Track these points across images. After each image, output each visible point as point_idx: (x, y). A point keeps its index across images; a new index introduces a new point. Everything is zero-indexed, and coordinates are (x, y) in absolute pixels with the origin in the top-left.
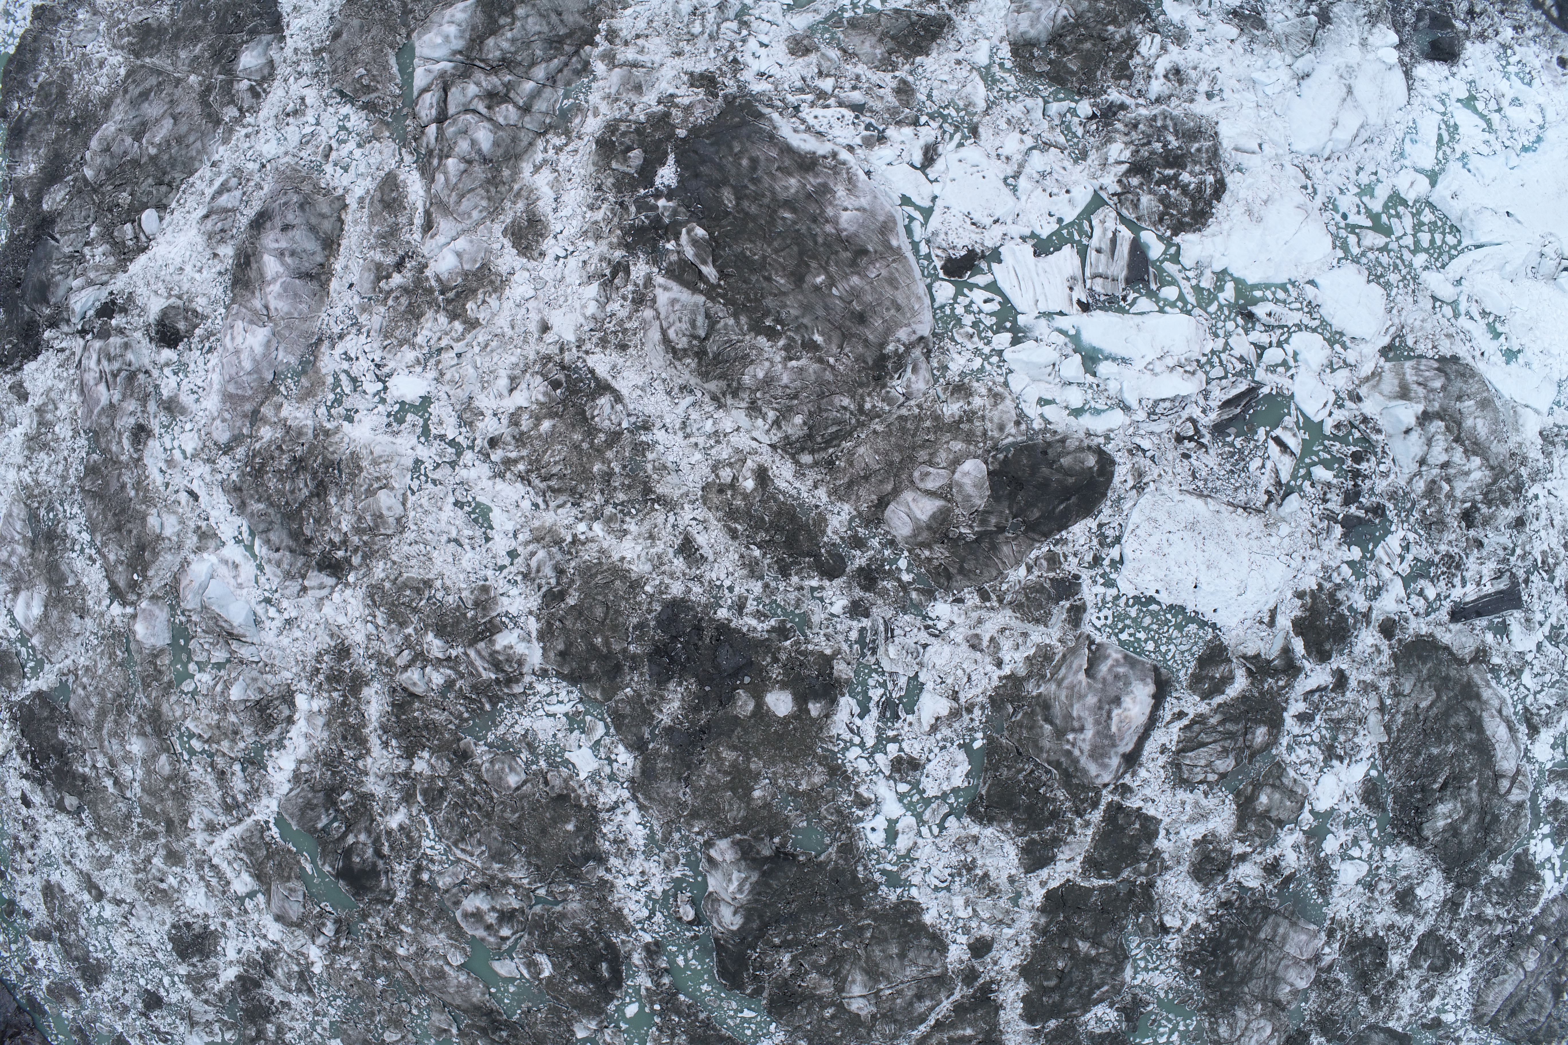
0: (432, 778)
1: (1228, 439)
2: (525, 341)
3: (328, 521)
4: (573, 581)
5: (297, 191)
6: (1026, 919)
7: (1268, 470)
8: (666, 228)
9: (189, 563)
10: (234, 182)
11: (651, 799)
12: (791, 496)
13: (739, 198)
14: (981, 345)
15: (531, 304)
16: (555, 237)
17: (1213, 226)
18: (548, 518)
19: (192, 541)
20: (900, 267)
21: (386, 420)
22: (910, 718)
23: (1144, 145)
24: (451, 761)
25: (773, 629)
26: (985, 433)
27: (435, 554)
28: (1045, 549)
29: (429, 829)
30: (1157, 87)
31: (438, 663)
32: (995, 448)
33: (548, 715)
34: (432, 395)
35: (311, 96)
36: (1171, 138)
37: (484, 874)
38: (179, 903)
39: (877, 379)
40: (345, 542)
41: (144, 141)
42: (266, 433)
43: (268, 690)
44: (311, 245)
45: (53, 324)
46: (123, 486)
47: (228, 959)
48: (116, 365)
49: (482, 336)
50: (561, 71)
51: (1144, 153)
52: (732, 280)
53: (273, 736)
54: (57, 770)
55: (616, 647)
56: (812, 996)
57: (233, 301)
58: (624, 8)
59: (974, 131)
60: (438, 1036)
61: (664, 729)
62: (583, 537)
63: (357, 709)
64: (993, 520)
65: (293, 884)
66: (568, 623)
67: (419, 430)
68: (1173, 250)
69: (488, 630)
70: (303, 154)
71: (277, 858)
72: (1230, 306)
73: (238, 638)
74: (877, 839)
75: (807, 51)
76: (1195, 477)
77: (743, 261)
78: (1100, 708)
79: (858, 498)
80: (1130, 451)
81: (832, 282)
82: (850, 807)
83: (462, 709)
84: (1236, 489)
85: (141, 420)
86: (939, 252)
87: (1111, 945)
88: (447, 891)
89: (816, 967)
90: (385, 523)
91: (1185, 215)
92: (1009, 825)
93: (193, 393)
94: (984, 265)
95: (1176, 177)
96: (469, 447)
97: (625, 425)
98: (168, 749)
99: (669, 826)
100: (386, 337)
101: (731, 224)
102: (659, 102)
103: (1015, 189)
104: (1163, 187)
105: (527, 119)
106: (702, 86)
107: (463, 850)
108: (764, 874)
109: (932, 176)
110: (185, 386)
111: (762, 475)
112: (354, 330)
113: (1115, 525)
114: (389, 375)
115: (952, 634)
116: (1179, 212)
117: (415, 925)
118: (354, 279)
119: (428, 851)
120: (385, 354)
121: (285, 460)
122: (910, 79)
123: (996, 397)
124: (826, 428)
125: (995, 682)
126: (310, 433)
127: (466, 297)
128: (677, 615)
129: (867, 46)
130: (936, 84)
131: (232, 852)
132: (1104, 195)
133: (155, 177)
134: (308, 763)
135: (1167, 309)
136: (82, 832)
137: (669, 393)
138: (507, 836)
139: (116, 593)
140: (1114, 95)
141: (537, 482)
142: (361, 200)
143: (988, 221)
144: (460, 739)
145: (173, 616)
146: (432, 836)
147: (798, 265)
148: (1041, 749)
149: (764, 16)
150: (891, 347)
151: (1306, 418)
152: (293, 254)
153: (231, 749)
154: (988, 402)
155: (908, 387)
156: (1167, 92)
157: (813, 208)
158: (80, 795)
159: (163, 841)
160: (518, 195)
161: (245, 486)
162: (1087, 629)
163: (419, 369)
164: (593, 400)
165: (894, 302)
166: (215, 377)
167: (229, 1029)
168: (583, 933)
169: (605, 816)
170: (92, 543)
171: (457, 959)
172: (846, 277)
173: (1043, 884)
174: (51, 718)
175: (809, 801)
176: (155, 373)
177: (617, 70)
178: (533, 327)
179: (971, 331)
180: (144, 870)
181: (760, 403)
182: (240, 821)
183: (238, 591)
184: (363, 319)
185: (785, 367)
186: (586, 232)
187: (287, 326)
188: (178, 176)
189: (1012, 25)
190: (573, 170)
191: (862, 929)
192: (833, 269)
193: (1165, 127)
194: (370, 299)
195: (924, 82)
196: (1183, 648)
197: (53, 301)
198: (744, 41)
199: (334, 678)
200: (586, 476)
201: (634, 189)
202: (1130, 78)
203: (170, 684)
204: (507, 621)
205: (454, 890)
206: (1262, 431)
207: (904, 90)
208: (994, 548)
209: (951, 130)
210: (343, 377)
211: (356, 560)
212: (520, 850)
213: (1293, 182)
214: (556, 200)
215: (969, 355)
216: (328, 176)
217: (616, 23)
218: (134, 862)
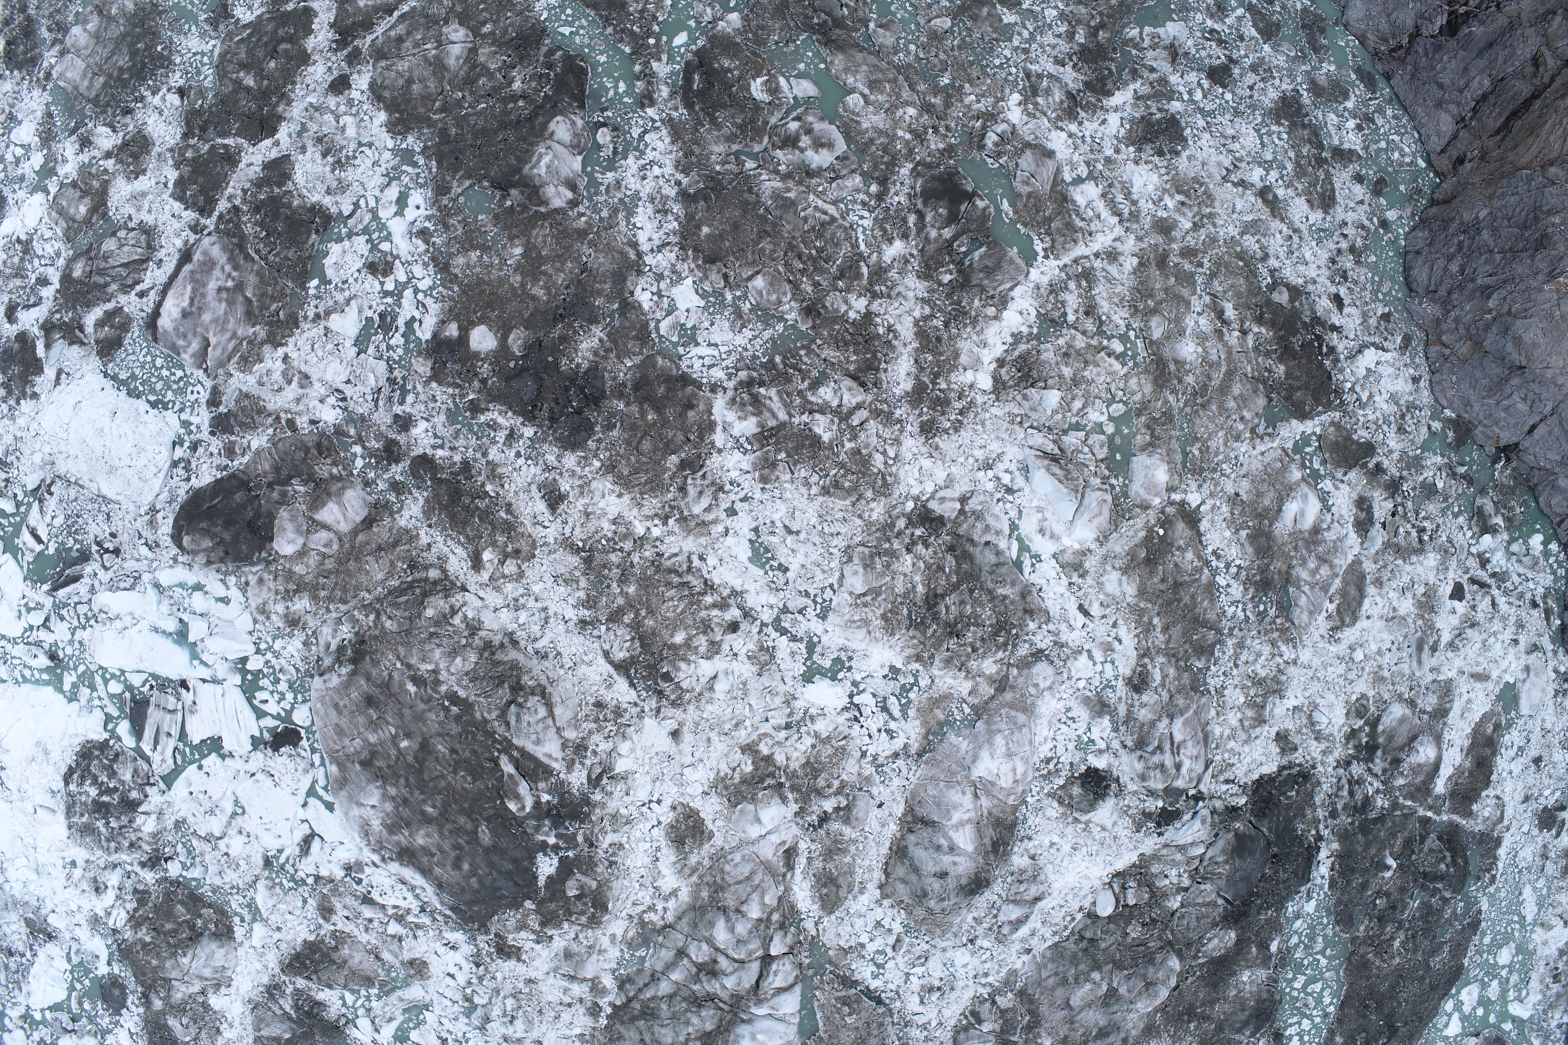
0: (848, 290)
1: (78, 546)
2: (697, 724)
3: (928, 567)
4: (671, 478)
5: (930, 911)
6: (296, 111)
7: (50, 514)
8: (548, 814)
9: (1097, 540)
10: (1005, 930)
11: (622, 253)
12: (453, 539)
13: (475, 832)
14: (274, 661)
15: (688, 760)
16: (659, 823)
17: (75, 744)
18: (690, 544)
19: (1090, 563)
20: (332, 745)
21: (853, 663)
22: (370, 314)
23: (125, 827)
24: (824, 307)
25: (483, 411)
26: (276, 578)
27: (813, 521)
28: (236, 463)
29: (861, 237)
30: (113, 879)
31: (822, 410)
32: (268, 563)
33: (716, 345)
34: (800, 683)
35: (913, 1004)
36: (103, 830)
37: (808, 187)
38: (1166, 178)
39: (363, 642)
40: (914, 543)
41: (1105, 987)
42: (989, 666)
43: (1019, 398)
44: (919, 854)
45: (1233, 811)
46: (1165, 629)
47: (1119, 115)
48: (1156, 759)
49: (743, 736)
50: (646, 985)
51: (124, 819)
52: (487, 755)
53: (1023, 347)
54: (1295, 332)
55: (635, 408)
56: (500, 46)
57: (1015, 808)
58: (582, 1035)
59: (268, 862)
60: (891, 21)
61: (598, 322)
62: (656, 521)
63: (922, 369)
64: (275, 495)
65: (1024, 190)
66: (680, 437)
67: (818, 649)
68: (110, 726)
69: (765, 438)
70: (926, 947)
71: (1039, 219)
72: (68, 669)
73: (1046, 455)
74: (417, 198)
75: (412, 963)
76: (108, 515)
77: (475, 773)
78: (200, 309)
79: (391, 530)
80: (158, 545)
81: (394, 738)
82: (436, 231)
83: (805, 359)
84: (76, 500)
85: (1136, 697)
86: (303, 753)
87: (226, 81)
88: (853, 171)
89: (490, 75)
90: (863, 559)
91: (97, 757)
92: (295, 203)
93: (1072, 718)
94: (267, 736)
95: (101, 793)
96: (767, 625)
97: (603, 628)
98: (1150, 343)
99: (610, 225)
100: (843, 748)
101: (485, 809)
102: (551, 938)
103: (236, 802)
104: (111, 786)
105: (680, 944)
106: (510, 947)
107: (825, 213)
108: (519, 170)
109: (306, 825)
110: (1082, 727)
111: (477, 564)
112: (881, 760)
113: (176, 479)
114: (846, 709)
115: (323, 391)
116: (101, 761)
117: (893, 138)
118: (877, 811)
119: (866, 214)
120: (847, 732)
121: (969, 637)
122: (321, 921)
123: (263, 610)
124: (407, 601)
125: (291, 341)
126: (937, 662)
127: (753, 777)
128: (571, 434)
129: (358, 959)
130: (297, 912)
131: (1093, 228)
132: (162, 785)
133: (1097, 947)
134: (986, 316)
135: (118, 673)
136: (1273, 263)
137: (559, 654)
138: (775, 225)
139: (1191, 518)
140: (149, 877)
141: (695, 582)
142: (862, 891)
143: (259, 776)
144: (813, 327)
145: (1126, 486)
146: (860, 229)
147: (425, 760)
148: (258, 273)
149: (449, 1003)
150: (344, 671)
151: (15, 557)
152: (938, 848)
153: (1073, 338)
154: (271, 607)
155: (335, 631)
156: (106, 872)
157: (406, 812)
158: (1269, 302)
159: (1175, 246)
160: (694, 871)
161: (1020, 614)
162: (209, 384)
163: (813, 711)
164: (632, 657)
165: (339, 712)
166: (1042, 730)
167: (1132, 40)
168: (713, 121)
169: (673, 239)
170: (1214, 572)
171: (855, 101)
172: (381, 743)
173: (277, 143)
174: (1291, 390)
175: (472, 240)
176: (1116, 744)
177: (589, 976)
178: (687, 737)
179: (281, 676)
180: (1203, 216)
181: (466, 633)
182: (1075, 261)
183: (1042, 504)
184: (869, 770)
185: (437, 665)
186: (628, 822)
187: (953, 774)
188: (1071, 946)
189: (230, 956)
190: (637, 885)
191: (443, 110)
192: (393, 752)
193: (108, 840)
194: (860, 789)
195: (309, 916)
196: (133, 357)
197: (1230, 836)
198: (469, 983)
199: (941, 403)
200: (645, 583)
201: (577, 857)
202: (136, 891)
203: (1139, 413)
204: (746, 445)
205: (844, 172)
206: (51, 551)
207: (326, 911)
208: (277, 469)
209: (288, 867)
210: (897, 713)
211: (901, 523)
212: (766, 209)
213: (11, 774)
214: (657, 859)
215: (285, 653)
216: (899, 920)
217: (589, 1021)
218: (1215, 226)
